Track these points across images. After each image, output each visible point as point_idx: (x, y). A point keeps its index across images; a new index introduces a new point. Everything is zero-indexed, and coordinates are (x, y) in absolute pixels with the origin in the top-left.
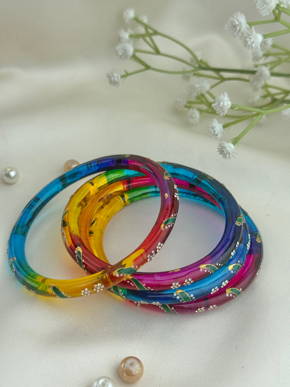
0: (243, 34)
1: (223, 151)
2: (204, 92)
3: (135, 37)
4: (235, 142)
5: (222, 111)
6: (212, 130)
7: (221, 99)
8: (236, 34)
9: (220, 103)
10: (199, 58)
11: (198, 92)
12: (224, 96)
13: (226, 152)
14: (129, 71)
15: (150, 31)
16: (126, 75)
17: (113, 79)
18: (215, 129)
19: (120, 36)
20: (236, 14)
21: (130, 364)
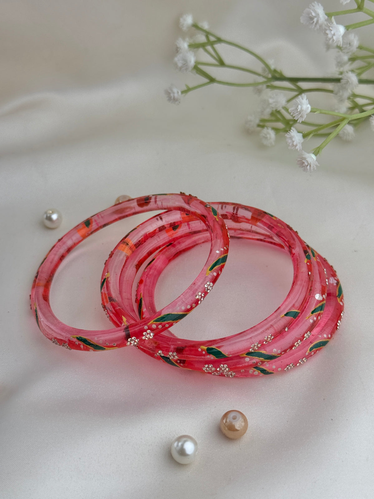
0: (321, 26)
1: (304, 163)
2: (280, 109)
3: (194, 46)
4: (317, 152)
5: (301, 117)
6: (290, 141)
7: (298, 102)
8: (313, 27)
9: (298, 107)
10: (273, 67)
11: (273, 108)
12: (302, 99)
13: (306, 164)
14: (191, 86)
15: (212, 39)
16: (187, 90)
17: (172, 95)
18: (293, 139)
19: (178, 46)
20: (313, 4)
21: (232, 418)
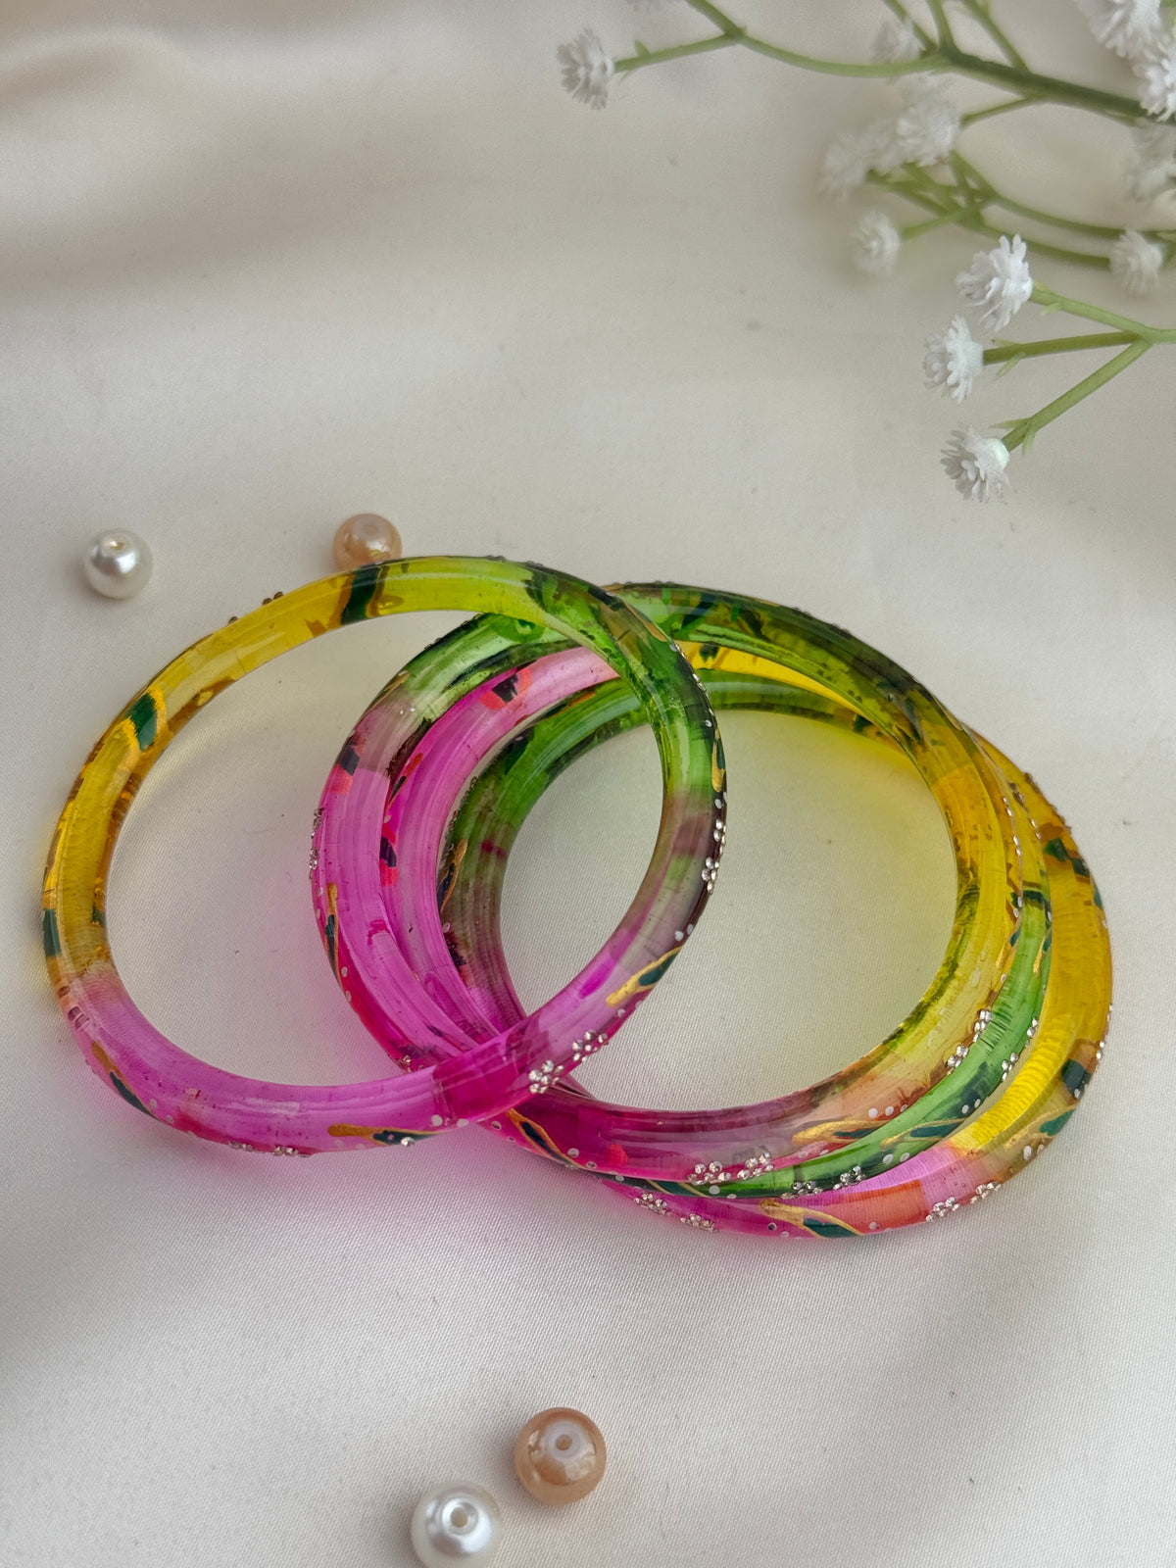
0: (1132, 40)
1: (963, 469)
4: (1017, 436)
6: (936, 366)
7: (996, 262)
12: (1012, 252)
13: (972, 476)
16: (638, 61)
17: (581, 70)
18: (950, 364)
21: (558, 1441)
